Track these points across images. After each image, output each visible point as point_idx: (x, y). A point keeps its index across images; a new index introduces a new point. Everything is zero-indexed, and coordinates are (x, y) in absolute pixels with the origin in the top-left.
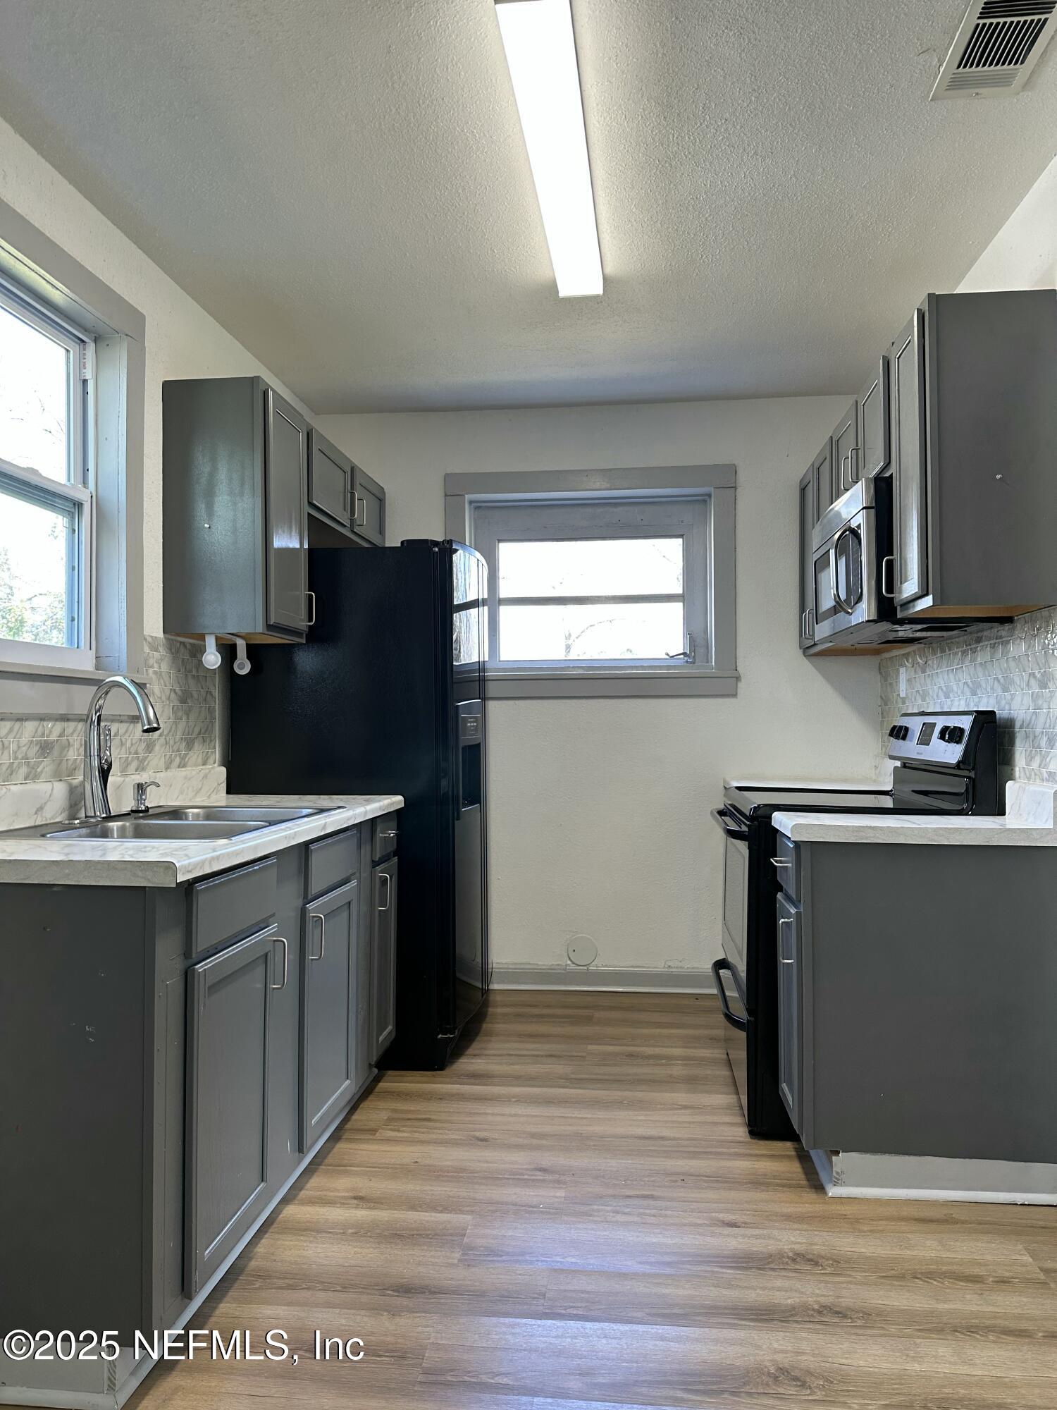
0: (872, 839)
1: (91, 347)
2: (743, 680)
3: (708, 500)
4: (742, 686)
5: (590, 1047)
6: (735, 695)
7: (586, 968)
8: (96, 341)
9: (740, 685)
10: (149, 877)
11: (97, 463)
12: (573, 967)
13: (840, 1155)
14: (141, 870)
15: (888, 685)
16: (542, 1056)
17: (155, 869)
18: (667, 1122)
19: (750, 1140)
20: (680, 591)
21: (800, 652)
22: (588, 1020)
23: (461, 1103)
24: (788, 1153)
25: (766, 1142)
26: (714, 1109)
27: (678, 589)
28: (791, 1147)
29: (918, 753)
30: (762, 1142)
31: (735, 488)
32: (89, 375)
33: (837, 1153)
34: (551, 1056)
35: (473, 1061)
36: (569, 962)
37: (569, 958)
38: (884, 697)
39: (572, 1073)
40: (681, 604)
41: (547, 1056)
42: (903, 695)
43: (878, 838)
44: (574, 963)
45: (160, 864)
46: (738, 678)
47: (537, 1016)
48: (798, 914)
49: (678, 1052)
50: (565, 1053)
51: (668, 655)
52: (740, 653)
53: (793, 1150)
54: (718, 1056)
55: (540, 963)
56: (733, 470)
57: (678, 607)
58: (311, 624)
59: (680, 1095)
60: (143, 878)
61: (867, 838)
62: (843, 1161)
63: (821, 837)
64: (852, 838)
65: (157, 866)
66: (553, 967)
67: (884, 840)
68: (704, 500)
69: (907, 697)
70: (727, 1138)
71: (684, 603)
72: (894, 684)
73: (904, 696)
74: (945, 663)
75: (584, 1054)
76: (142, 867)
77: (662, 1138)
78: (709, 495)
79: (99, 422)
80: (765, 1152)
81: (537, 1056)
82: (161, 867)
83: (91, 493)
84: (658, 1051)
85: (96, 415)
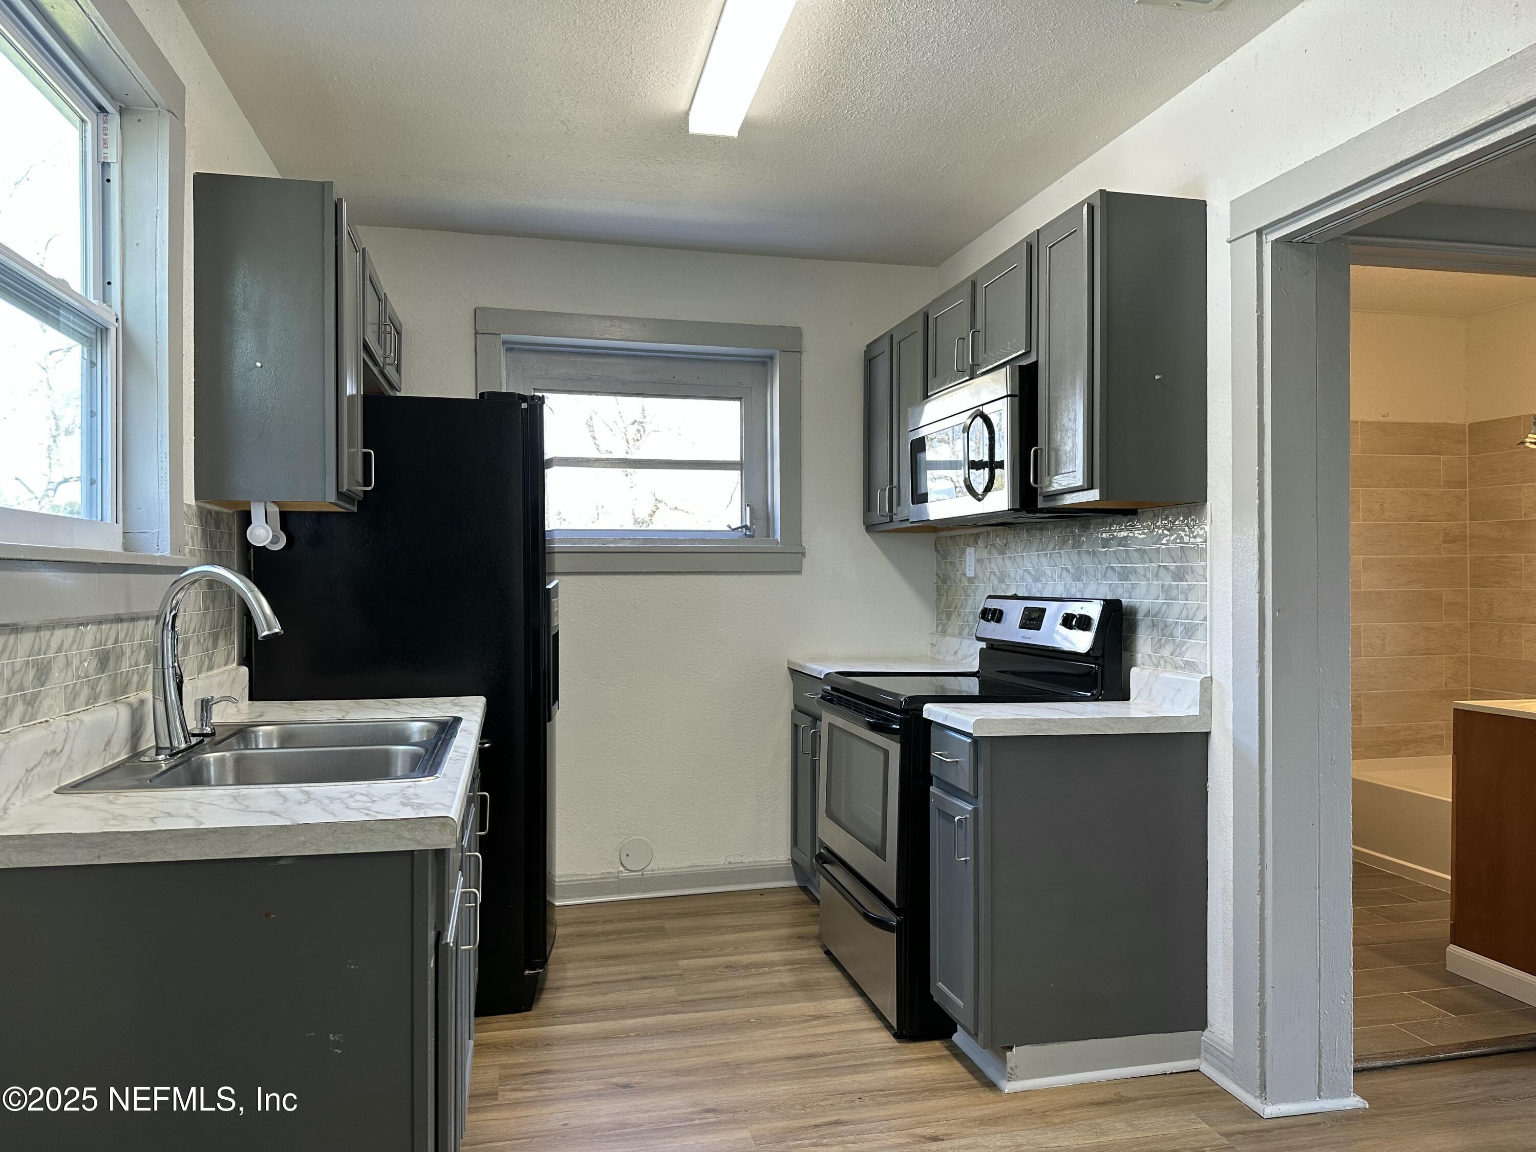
0: (1046, 731)
1: (115, 120)
2: (807, 555)
3: (770, 362)
4: (806, 562)
5: (680, 963)
6: (799, 572)
7: (641, 873)
8: (121, 111)
9: (804, 560)
10: (419, 838)
11: (123, 276)
12: (626, 874)
13: (1014, 1050)
14: (408, 830)
15: (948, 563)
16: (635, 979)
17: (427, 827)
18: (807, 1036)
19: (898, 1044)
20: (737, 458)
21: (863, 528)
22: (661, 932)
23: (575, 1046)
24: (942, 1053)
25: (915, 1044)
26: (845, 1015)
27: (736, 457)
28: (941, 1045)
29: (1023, 637)
30: (912, 1045)
31: (800, 352)
32: (112, 155)
33: (1011, 1048)
34: (645, 978)
35: (558, 995)
36: (621, 869)
37: (622, 863)
38: (941, 576)
39: (679, 995)
40: (739, 472)
41: (639, 979)
42: (970, 574)
43: (1052, 730)
44: (627, 869)
45: (434, 821)
46: (803, 554)
47: (603, 934)
48: (976, 810)
49: (775, 956)
50: (659, 974)
51: (730, 527)
52: (805, 527)
53: (944, 1049)
54: (817, 956)
55: (588, 873)
56: (797, 333)
57: (735, 476)
58: (370, 488)
59: (804, 1004)
60: (410, 839)
61: (1041, 731)
62: (1017, 1055)
63: (1000, 732)
64: (1029, 731)
65: (430, 824)
66: (603, 876)
67: (1056, 731)
68: (764, 363)
69: (976, 576)
70: (874, 1046)
71: (741, 471)
72: (958, 564)
73: (973, 575)
74: (1034, 547)
75: (680, 972)
76: (410, 826)
77: (812, 1056)
78: (771, 358)
79: (128, 221)
80: (920, 1056)
81: (629, 980)
82: (435, 824)
83: (116, 315)
84: (755, 958)
85: (122, 211)
